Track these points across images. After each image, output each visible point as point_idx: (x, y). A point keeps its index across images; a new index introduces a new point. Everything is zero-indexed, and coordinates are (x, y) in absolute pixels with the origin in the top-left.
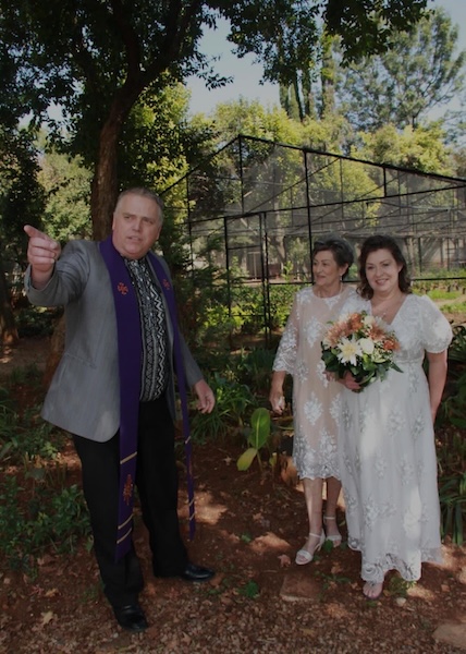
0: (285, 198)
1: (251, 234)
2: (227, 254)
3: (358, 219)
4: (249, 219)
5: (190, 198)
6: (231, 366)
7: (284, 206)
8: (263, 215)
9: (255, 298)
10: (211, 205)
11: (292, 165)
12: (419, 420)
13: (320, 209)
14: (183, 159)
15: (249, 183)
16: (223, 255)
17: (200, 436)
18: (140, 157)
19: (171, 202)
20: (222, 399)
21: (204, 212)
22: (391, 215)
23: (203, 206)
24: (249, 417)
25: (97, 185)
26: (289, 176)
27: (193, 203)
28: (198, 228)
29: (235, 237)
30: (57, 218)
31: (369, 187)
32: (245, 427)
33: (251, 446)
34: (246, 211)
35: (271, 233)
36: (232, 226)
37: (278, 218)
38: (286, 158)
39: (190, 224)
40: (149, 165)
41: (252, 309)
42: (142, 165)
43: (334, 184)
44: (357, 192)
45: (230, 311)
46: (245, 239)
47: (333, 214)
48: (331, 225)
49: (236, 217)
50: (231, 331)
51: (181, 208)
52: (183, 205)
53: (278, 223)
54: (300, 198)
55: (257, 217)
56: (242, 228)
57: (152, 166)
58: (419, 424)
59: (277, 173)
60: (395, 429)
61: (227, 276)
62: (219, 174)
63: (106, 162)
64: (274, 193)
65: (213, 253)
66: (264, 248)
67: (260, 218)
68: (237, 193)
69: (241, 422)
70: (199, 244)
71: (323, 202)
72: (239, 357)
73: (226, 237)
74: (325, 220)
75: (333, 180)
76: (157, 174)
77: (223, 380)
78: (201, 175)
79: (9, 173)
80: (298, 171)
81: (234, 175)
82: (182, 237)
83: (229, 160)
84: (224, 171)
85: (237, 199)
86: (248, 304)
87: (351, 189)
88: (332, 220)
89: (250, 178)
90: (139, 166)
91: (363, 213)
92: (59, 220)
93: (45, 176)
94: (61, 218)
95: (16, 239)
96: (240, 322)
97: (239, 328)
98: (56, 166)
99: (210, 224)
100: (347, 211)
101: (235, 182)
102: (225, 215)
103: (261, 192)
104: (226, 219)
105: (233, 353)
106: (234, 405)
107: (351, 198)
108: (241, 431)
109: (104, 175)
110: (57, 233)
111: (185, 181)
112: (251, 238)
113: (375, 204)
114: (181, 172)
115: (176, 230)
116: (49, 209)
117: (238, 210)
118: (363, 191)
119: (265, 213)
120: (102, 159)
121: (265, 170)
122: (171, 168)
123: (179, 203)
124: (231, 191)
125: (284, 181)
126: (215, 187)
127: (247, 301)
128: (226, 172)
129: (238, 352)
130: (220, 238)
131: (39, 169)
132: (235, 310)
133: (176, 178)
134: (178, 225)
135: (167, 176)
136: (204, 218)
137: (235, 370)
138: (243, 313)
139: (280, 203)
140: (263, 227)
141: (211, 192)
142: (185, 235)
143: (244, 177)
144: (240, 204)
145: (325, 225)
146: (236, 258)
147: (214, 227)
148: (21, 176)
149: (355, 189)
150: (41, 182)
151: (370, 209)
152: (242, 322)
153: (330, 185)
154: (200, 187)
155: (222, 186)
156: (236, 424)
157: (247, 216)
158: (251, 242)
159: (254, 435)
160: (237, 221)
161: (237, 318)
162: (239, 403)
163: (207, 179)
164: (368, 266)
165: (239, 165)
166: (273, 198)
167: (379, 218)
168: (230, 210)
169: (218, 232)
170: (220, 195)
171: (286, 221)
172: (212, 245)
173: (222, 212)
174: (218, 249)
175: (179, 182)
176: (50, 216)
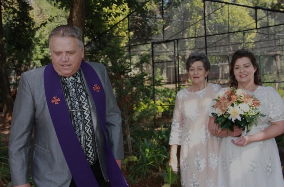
0: (191, 30)
1: (169, 54)
2: (153, 66)
3: (240, 44)
4: (168, 43)
5: (130, 30)
6: (155, 136)
7: (191, 35)
8: (176, 41)
9: (171, 95)
10: (143, 35)
11: (197, 8)
12: (270, 165)
13: (215, 37)
14: (126, 5)
15: (168, 21)
16: (150, 68)
17: (134, 178)
18: (99, 4)
19: (117, 33)
20: (149, 155)
21: (139, 39)
22: (264, 41)
23: (138, 36)
24: (165, 166)
25: (72, 21)
26: (194, 16)
27: (132, 33)
28: (135, 50)
29: (159, 56)
30: (42, 41)
31: (249, 22)
32: (163, 172)
33: (167, 183)
34: (166, 39)
35: (182, 53)
36: (157, 48)
37: (187, 44)
38: (192, 4)
39: (129, 47)
40: (104, 9)
41: (169, 102)
42: (100, 9)
43: (225, 21)
44: (240, 25)
45: (155, 103)
46: (165, 57)
47: (224, 40)
48: (222, 48)
49: (159, 43)
50: (155, 116)
51: (124, 36)
52: (125, 35)
53: (187, 47)
54: (201, 30)
55: (172, 43)
56: (163, 50)
57: (106, 10)
58: (270, 167)
59: (186, 14)
60: (252, 171)
61: (152, 79)
62: (149, 14)
63: (78, 7)
64: (184, 27)
65: (144, 65)
66: (177, 63)
67: (175, 44)
68: (160, 26)
69: (160, 169)
70: (135, 60)
71: (217, 32)
72: (160, 132)
73: (153, 55)
74: (218, 44)
75: (224, 18)
76: (110, 15)
77: (150, 144)
78: (137, 15)
79: (11, 10)
80: (200, 13)
81: (158, 15)
82: (125, 55)
83: (155, 6)
84: (152, 12)
85: (160, 31)
86: (166, 99)
87: (236, 24)
88: (223, 44)
89: (169, 17)
90: (98, 10)
91: (244, 39)
92: (44, 43)
93: (34, 13)
94: (45, 42)
95: (13, 54)
96: (161, 110)
97: (160, 114)
98: (42, 7)
99: (143, 47)
100: (233, 39)
101: (159, 20)
102: (153, 41)
103: (176, 26)
104: (153, 44)
105: (156, 129)
106: (156, 159)
107: (236, 29)
108: (160, 174)
109: (77, 15)
110: (42, 51)
111: (127, 19)
112: (170, 56)
113: (253, 34)
114: (124, 13)
115: (122, 50)
116: (37, 35)
117: (160, 39)
118: (245, 25)
119: (177, 40)
120: (75, 5)
121: (179, 12)
122: (118, 11)
123: (123, 33)
124: (156, 26)
125: (191, 19)
126: (146, 23)
127: (166, 96)
128: (153, 13)
129: (159, 129)
130: (148, 56)
131: (31, 8)
132: (158, 102)
133: (121, 18)
134: (122, 47)
135: (116, 16)
136: (138, 43)
137: (158, 139)
138: (163, 104)
139: (188, 34)
140: (176, 49)
141: (143, 27)
142: (126, 54)
143: (165, 16)
144: (162, 35)
145: (218, 48)
146: (159, 70)
147: (145, 49)
148: (18, 13)
149: (239, 23)
150: (32, 17)
151: (249, 36)
152: (162, 110)
153: (221, 21)
154: (136, 23)
155: (150, 22)
156: (157, 171)
157: (167, 42)
158: (169, 59)
159: (168, 175)
160: (160, 45)
161: (159, 107)
162: (159, 158)
163: (141, 18)
164: (236, 67)
165: (161, 9)
166: (184, 30)
167: (255, 43)
168: (155, 38)
169: (147, 53)
170: (150, 29)
171: (192, 45)
172: (144, 60)
173: (150, 40)
174: (148, 62)
175: (123, 20)
176: (37, 40)
